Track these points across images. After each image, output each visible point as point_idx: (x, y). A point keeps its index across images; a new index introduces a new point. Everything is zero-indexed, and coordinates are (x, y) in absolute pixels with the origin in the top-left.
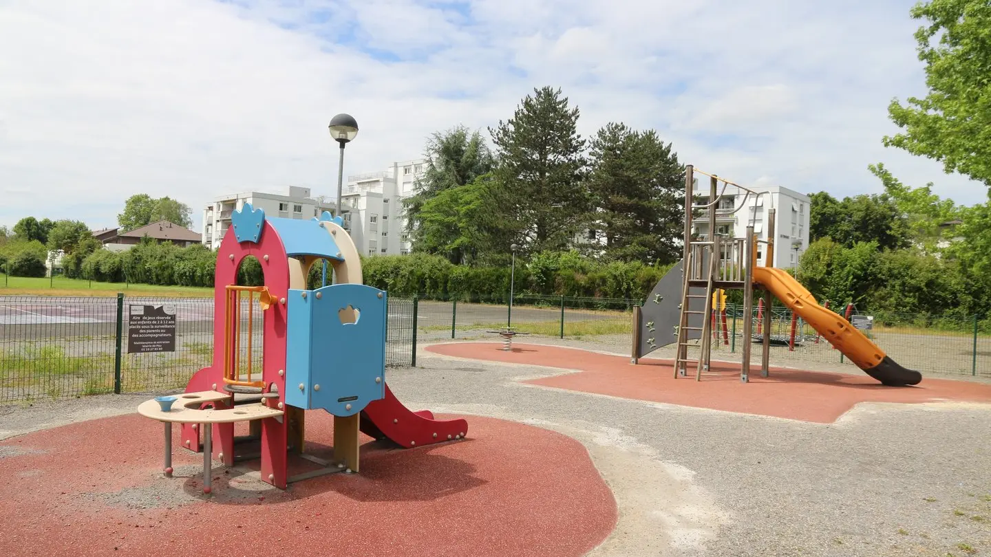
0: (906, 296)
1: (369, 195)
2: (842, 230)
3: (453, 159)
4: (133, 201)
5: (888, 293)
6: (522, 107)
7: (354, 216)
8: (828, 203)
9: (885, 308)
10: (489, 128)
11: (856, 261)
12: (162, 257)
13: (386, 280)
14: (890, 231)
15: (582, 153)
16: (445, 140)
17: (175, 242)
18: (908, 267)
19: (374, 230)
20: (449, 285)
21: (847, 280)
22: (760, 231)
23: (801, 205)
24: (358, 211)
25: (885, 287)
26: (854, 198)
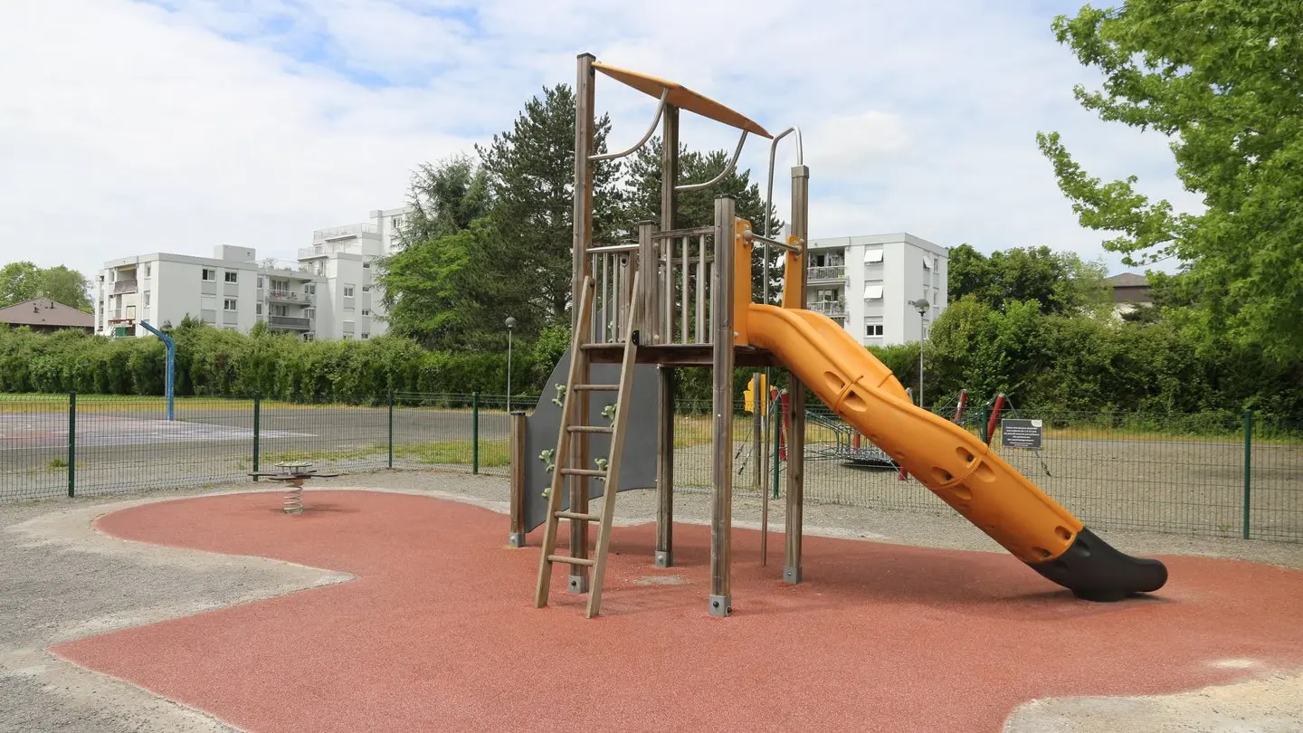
0: (1082, 381)
1: (341, 256)
2: (991, 296)
3: (449, 202)
4: (8, 272)
5: (1057, 377)
6: (526, 114)
7: (319, 288)
8: (972, 260)
9: (1053, 399)
10: (476, 146)
11: (1010, 329)
12: (13, 350)
13: (330, 377)
14: (1053, 295)
15: (616, 183)
16: (437, 175)
17: (35, 328)
18: (1085, 337)
19: (349, 307)
20: (419, 381)
21: (997, 359)
22: (880, 296)
23: (936, 260)
24: (326, 281)
25: (1053, 367)
26: (1005, 252)
